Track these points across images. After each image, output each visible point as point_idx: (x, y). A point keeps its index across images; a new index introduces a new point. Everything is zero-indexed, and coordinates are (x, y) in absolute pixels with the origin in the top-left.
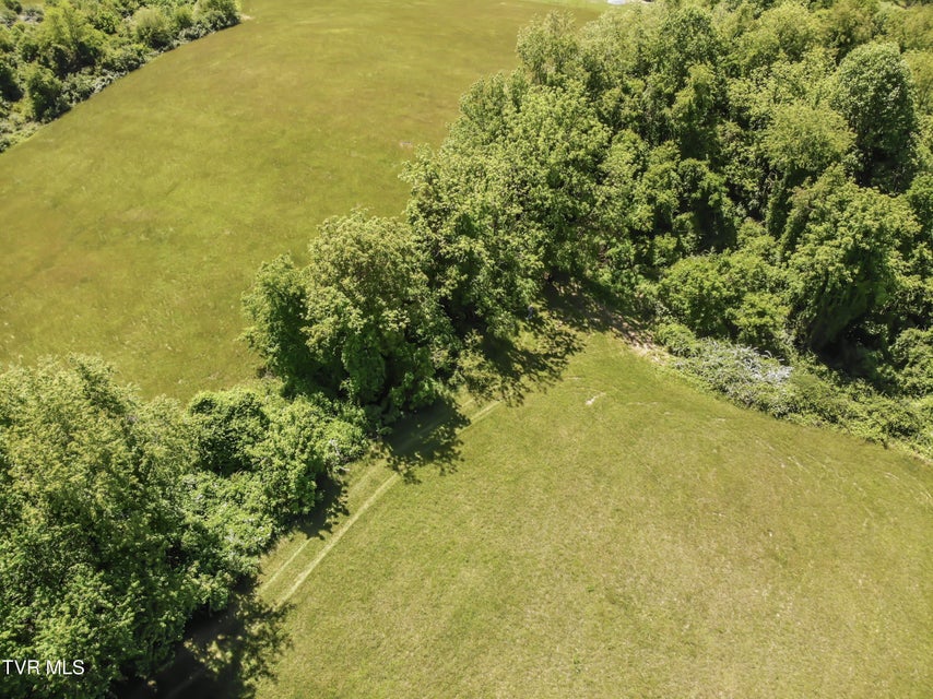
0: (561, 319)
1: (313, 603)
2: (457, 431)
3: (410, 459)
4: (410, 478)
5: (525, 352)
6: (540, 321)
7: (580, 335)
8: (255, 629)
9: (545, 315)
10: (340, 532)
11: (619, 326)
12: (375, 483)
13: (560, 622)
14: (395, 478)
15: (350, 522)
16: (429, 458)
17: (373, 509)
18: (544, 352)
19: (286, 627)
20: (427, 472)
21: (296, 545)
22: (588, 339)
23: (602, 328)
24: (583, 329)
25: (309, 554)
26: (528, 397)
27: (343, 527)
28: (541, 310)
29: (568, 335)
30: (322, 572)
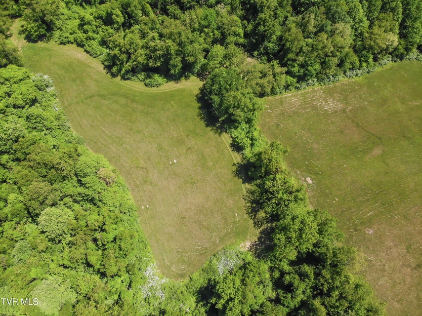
0: (267, 229)
1: (219, 139)
2: (241, 180)
3: (239, 167)
4: (234, 165)
5: (258, 211)
6: (267, 222)
7: (259, 230)
8: (219, 131)
9: (269, 225)
10: (229, 148)
11: (258, 244)
12: (236, 158)
13: (195, 172)
14: (236, 163)
15: (230, 151)
16: (237, 170)
17: (231, 156)
18: (257, 216)
19: (217, 134)
20: (234, 168)
21: (230, 141)
22: (258, 232)
23: (259, 239)
24: (261, 233)
25: (227, 142)
26: (244, 202)
27: (230, 149)
28: (271, 226)
29: (260, 227)
30: (223, 142)
